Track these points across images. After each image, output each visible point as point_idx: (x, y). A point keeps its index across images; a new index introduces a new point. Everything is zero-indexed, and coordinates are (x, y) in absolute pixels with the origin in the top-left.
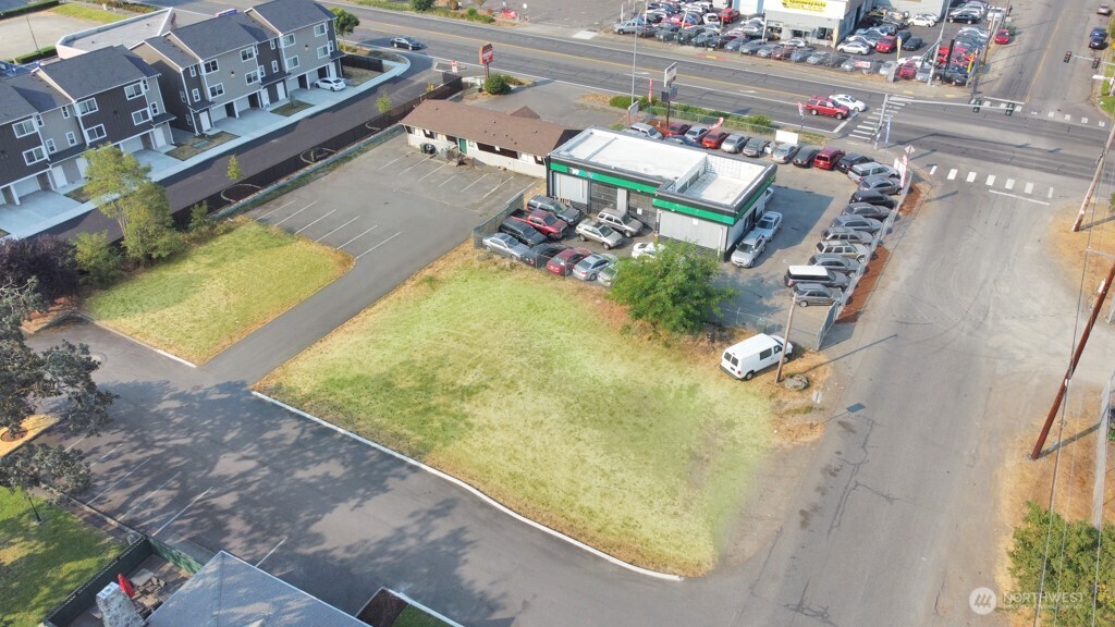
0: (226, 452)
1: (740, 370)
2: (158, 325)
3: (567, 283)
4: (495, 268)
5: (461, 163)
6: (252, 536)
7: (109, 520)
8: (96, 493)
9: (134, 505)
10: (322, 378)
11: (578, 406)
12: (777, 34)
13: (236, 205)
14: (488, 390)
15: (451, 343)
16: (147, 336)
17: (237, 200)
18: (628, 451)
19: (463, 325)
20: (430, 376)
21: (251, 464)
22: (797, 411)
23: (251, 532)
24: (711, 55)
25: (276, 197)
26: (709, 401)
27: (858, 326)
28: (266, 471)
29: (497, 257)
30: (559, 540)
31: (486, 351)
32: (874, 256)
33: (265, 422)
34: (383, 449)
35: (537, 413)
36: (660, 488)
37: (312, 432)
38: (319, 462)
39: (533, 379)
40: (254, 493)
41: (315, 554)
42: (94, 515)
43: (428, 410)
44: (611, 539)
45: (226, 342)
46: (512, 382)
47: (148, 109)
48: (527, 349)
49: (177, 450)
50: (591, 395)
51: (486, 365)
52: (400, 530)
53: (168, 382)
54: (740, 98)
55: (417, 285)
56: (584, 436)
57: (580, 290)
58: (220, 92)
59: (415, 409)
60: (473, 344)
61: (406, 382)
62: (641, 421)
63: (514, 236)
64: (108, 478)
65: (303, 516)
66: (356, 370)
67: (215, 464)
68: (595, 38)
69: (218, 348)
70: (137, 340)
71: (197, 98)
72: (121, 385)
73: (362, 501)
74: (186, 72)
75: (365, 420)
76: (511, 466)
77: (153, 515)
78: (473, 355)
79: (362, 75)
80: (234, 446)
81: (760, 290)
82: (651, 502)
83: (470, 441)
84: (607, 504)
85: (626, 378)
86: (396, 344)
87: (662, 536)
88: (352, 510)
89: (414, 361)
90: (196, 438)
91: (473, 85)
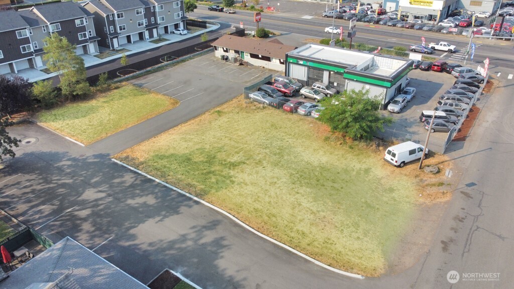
0: (89, 188)
1: (396, 160)
2: (70, 126)
3: (294, 117)
4: (254, 108)
5: (241, 64)
6: (94, 234)
7: (13, 219)
8: (11, 204)
9: (30, 212)
10: (152, 154)
11: (297, 175)
12: (406, 19)
13: (123, 77)
14: (245, 165)
15: (227, 141)
16: (62, 131)
17: (124, 75)
18: (328, 201)
19: (234, 133)
20: (213, 156)
21: (103, 195)
22: (434, 185)
23: (93, 231)
24: (372, 26)
25: (145, 75)
26: (378, 177)
27: (467, 143)
28: (111, 199)
29: (256, 103)
30: (282, 248)
31: (246, 146)
32: (471, 110)
33: (116, 174)
34: (180, 191)
35: (273, 178)
36: (348, 222)
37: (141, 180)
38: (142, 196)
39: (272, 161)
40: (101, 210)
41: (130, 246)
42: (7, 216)
43: (209, 173)
44: (316, 250)
45: (104, 135)
46: (260, 161)
47: (87, 33)
48: (270, 146)
49: (63, 185)
50: (306, 170)
51: (245, 152)
52: (184, 236)
53: (68, 152)
54: (388, 42)
55: (211, 114)
56: (301, 191)
57: (302, 119)
58: (124, 29)
59: (201, 172)
60: (239, 142)
61: (197, 158)
62: (335, 185)
63: (266, 93)
64: (21, 197)
65: (127, 224)
66: (172, 151)
67: (82, 194)
68: (313, 18)
69: (99, 138)
70: (58, 132)
71: (112, 31)
72: (43, 152)
73: (163, 218)
74: (108, 16)
75: (172, 176)
76: (256, 205)
77: (39, 218)
78: (238, 147)
79: (196, 29)
80: (95, 186)
81: (405, 124)
82: (342, 230)
83: (232, 190)
84: (314, 230)
85: (327, 163)
86: (196, 140)
87: (350, 250)
88: (157, 223)
89: (204, 148)
90: (76, 180)
91: (250, 34)
